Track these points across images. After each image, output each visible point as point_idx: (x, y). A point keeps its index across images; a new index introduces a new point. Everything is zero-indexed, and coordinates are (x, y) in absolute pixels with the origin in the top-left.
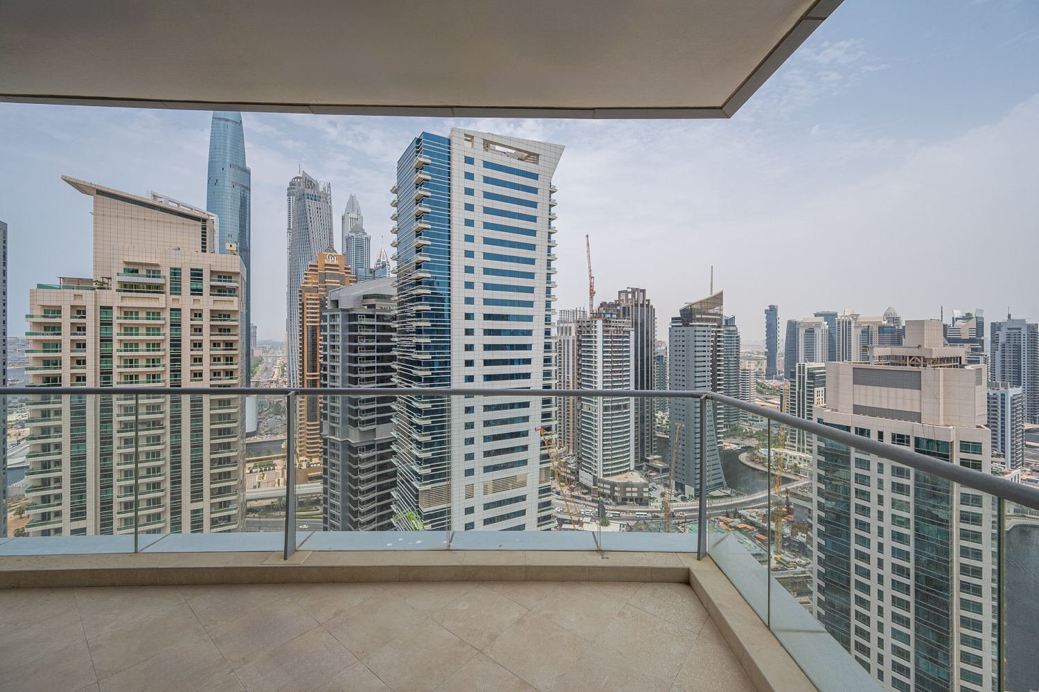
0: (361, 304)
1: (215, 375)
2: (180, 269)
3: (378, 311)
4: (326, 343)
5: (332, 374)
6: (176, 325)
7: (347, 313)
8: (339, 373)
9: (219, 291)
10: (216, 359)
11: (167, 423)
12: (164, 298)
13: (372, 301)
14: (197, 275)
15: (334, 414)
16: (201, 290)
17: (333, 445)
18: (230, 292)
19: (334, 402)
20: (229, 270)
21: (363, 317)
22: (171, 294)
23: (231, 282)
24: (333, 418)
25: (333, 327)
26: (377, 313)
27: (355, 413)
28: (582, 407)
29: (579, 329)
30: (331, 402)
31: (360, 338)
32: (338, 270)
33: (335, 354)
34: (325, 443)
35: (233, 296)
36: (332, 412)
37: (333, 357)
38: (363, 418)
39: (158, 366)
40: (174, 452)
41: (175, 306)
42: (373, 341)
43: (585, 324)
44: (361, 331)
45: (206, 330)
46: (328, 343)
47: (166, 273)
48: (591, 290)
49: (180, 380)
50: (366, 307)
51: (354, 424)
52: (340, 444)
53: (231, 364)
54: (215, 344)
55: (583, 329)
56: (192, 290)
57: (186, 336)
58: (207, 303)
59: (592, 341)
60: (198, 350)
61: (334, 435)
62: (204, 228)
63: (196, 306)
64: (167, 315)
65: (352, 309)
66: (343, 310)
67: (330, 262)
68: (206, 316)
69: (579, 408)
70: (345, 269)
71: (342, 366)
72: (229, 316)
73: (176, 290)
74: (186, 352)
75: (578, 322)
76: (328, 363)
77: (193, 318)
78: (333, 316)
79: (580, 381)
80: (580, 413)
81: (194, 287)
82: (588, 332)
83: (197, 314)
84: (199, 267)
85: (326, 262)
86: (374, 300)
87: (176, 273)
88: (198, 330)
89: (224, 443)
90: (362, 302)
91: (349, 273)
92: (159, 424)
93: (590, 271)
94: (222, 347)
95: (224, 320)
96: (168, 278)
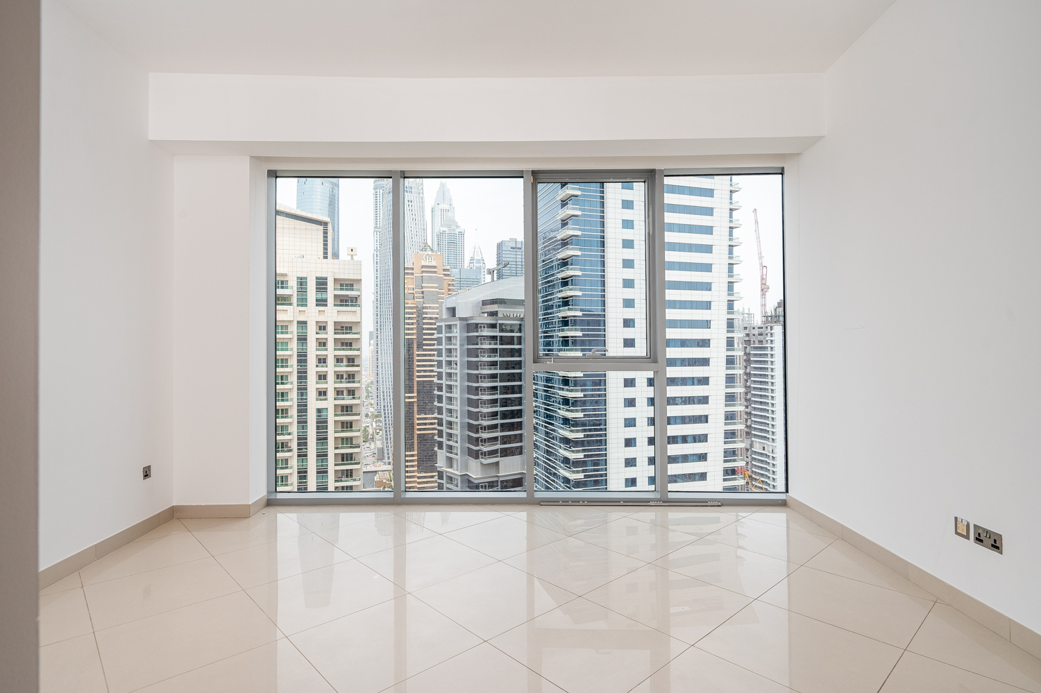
0: (481, 311)
1: (338, 394)
2: (306, 278)
3: (501, 319)
4: (440, 358)
5: (449, 395)
6: (302, 339)
7: (466, 323)
8: (456, 394)
9: (342, 301)
10: (339, 376)
11: (294, 446)
12: (292, 310)
13: (494, 308)
14: (321, 284)
15: (451, 443)
16: (326, 301)
17: (450, 479)
18: (352, 301)
19: (451, 429)
20: (351, 277)
21: (484, 327)
22: (298, 305)
23: (353, 290)
24: (450, 447)
25: (449, 339)
26: (500, 322)
27: (477, 441)
28: (751, 446)
29: (747, 339)
30: (448, 428)
31: (481, 352)
32: (435, 272)
33: (452, 371)
34: (441, 477)
35: (355, 306)
36: (449, 440)
37: (449, 375)
38: (485, 449)
39: (286, 383)
40: (300, 478)
41: (302, 319)
42: (495, 356)
43: (756, 332)
44: (481, 344)
45: (330, 344)
46: (444, 358)
47: (293, 283)
48: (762, 284)
49: (306, 399)
50: (486, 314)
51: (476, 455)
52: (459, 478)
53: (354, 382)
54: (338, 360)
55: (753, 339)
56: (317, 300)
57: (312, 352)
58: (332, 314)
59: (767, 355)
60: (322, 366)
61: (451, 467)
62: (325, 233)
63: (321, 318)
64: (294, 328)
65: (472, 318)
66: (461, 319)
67: (427, 264)
68: (330, 328)
69: (748, 447)
70: (444, 270)
71: (460, 386)
72: (351, 328)
73: (303, 302)
74: (312, 369)
75: (746, 328)
76: (444, 382)
77: (318, 331)
78: (449, 327)
79: (748, 410)
80: (749, 453)
81: (320, 296)
82: (761, 342)
83: (322, 327)
84: (324, 276)
85: (424, 263)
86: (496, 306)
87: (302, 282)
88: (322, 344)
89: (347, 470)
90: (481, 309)
91: (448, 275)
92: (287, 446)
93: (761, 258)
94: (345, 362)
95: (347, 333)
96: (295, 289)
